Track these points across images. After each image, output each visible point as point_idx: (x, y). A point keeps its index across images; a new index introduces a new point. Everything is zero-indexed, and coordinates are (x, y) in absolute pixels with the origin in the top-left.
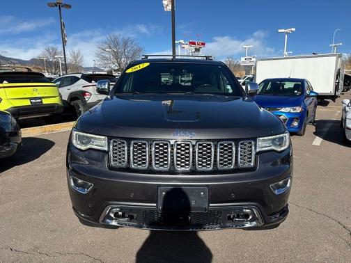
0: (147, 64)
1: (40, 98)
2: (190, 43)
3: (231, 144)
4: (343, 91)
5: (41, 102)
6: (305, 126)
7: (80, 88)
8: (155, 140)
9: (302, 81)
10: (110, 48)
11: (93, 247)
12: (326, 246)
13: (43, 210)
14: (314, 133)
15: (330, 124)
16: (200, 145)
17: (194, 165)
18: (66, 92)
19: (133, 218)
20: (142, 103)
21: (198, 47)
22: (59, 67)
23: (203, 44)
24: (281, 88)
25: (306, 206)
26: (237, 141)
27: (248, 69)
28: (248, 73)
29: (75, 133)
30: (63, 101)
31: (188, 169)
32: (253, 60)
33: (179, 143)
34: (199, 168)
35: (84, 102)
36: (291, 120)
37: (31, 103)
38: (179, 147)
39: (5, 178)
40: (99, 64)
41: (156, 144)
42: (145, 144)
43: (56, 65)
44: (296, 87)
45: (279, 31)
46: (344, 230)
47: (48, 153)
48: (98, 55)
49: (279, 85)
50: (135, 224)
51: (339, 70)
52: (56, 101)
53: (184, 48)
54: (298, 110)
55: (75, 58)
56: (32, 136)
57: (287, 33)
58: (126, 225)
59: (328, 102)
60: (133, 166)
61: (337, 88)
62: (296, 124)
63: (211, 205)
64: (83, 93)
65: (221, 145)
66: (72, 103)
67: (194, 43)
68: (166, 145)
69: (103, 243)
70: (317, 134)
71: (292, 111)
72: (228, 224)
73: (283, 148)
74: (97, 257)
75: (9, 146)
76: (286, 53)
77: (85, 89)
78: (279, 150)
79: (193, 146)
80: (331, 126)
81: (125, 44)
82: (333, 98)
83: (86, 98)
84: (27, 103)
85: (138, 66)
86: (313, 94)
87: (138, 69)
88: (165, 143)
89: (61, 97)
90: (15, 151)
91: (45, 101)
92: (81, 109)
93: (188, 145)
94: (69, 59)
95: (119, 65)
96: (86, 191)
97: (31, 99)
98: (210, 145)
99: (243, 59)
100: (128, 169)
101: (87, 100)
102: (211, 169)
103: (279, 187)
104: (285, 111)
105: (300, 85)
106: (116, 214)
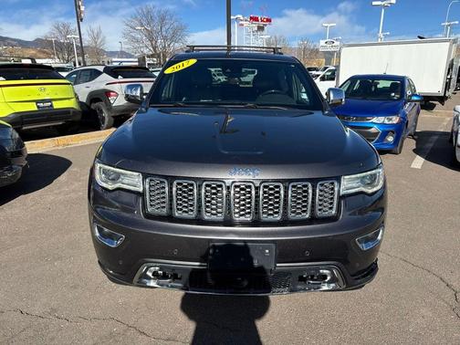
0: (193, 62)
1: (50, 101)
2: (251, 18)
3: (306, 186)
4: (456, 89)
5: (51, 106)
6: (403, 142)
7: (103, 86)
8: (205, 180)
9: (402, 79)
10: (142, 25)
11: (126, 309)
12: (423, 311)
13: (60, 258)
14: (414, 150)
15: (436, 137)
16: (265, 187)
17: (256, 213)
18: (84, 90)
19: (177, 278)
20: (187, 117)
21: (261, 24)
22: (72, 51)
23: (269, 20)
24: (373, 89)
25: (399, 255)
26: (314, 181)
27: (329, 56)
28: (328, 62)
29: (98, 166)
30: (81, 104)
31: (248, 218)
32: (336, 43)
33: (237, 184)
34: (264, 217)
35: (109, 105)
36: (385, 134)
37: (38, 107)
38: (238, 189)
39: (9, 212)
40: (126, 47)
41: (207, 185)
42: (192, 185)
43: (69, 47)
44: (393, 88)
45: (374, 3)
46: (447, 289)
47: (63, 177)
48: (125, 35)
49: (371, 85)
50: (180, 285)
51: (453, 60)
52: (71, 104)
53: (242, 25)
54: (395, 120)
55: (95, 39)
56: (40, 152)
57: (384, 6)
58: (167, 286)
59: (435, 105)
60: (177, 214)
61: (447, 86)
62: (390, 139)
63: (278, 265)
64: (107, 93)
65: (293, 187)
66: (93, 106)
67: (256, 19)
68: (221, 186)
69: (139, 304)
70: (417, 151)
71: (386, 122)
72: (299, 287)
73: (375, 189)
74: (131, 323)
75: (11, 170)
76: (381, 35)
77: (109, 87)
78: (370, 191)
79: (257, 188)
80: (438, 140)
81: (163, 19)
82: (442, 99)
83: (111, 99)
84: (33, 107)
85: (181, 64)
86: (415, 98)
87: (182, 68)
88: (219, 183)
89: (77, 98)
90: (19, 176)
91: (57, 105)
92: (105, 114)
93: (250, 187)
94: (87, 40)
95: (155, 48)
96: (115, 244)
97: (37, 102)
98: (278, 187)
99: (322, 43)
100: (170, 218)
101: (112, 102)
102: (278, 219)
103: (367, 240)
104: (377, 122)
105: (399, 84)
106: (155, 274)
